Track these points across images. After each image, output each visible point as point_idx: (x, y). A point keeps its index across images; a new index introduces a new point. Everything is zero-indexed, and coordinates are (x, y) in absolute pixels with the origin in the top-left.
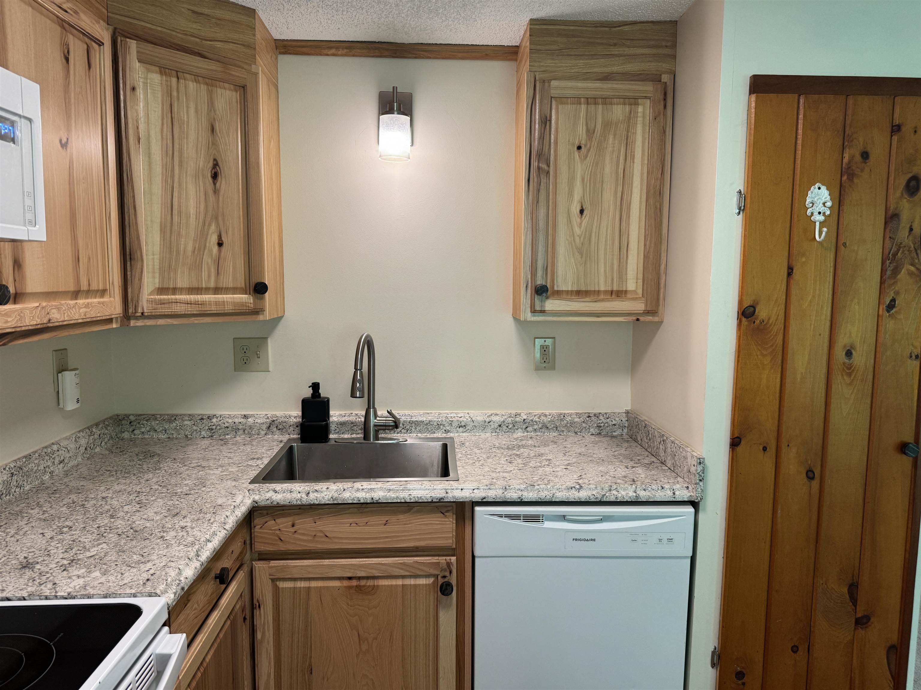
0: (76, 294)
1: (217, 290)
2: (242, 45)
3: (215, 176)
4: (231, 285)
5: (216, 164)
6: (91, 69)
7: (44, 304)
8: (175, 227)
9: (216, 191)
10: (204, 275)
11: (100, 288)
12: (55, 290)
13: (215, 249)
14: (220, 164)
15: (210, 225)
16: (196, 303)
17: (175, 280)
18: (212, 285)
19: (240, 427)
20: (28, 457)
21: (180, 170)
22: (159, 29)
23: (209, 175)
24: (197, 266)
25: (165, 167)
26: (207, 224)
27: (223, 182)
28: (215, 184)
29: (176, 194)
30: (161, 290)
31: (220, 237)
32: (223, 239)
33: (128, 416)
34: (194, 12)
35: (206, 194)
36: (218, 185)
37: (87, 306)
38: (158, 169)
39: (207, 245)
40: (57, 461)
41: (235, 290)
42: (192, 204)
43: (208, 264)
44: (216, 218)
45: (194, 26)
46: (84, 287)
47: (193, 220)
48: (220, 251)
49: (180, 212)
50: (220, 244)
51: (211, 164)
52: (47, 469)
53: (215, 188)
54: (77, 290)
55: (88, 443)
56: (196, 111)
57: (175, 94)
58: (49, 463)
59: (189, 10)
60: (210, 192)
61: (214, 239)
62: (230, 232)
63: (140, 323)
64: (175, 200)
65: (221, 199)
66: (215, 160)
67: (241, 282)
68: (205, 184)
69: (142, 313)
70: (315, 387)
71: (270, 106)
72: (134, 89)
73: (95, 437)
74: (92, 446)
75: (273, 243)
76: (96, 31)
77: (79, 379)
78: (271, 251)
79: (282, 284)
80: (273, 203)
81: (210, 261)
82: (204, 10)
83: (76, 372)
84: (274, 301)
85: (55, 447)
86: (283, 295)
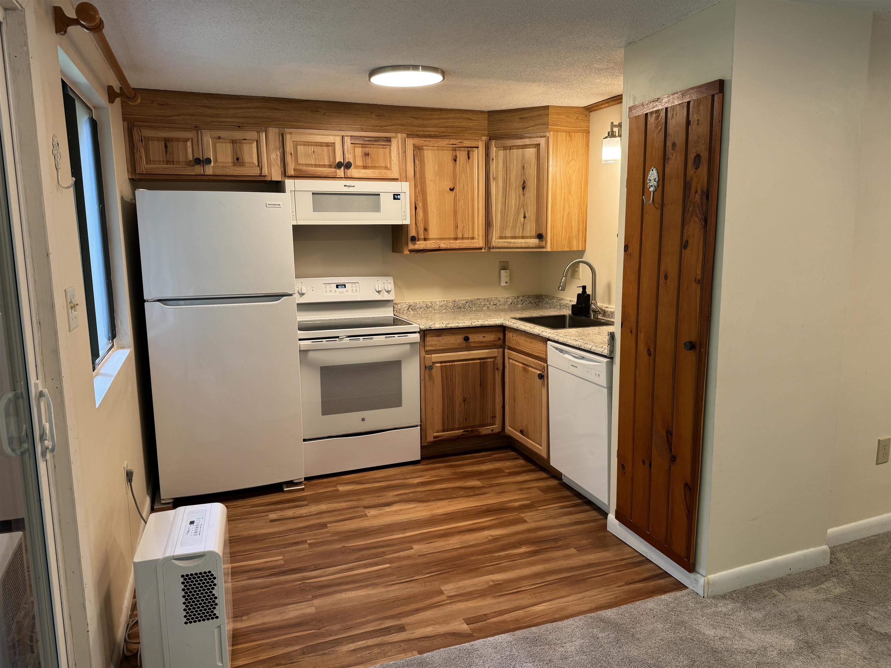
0: (456, 239)
1: (523, 237)
2: (542, 124)
3: (524, 188)
4: (528, 235)
5: (524, 182)
6: (470, 160)
7: (438, 242)
8: (506, 212)
9: (524, 194)
10: (517, 231)
11: (470, 237)
12: (443, 237)
13: (522, 219)
14: (526, 182)
15: (520, 209)
16: (514, 243)
17: (505, 233)
18: (520, 235)
19: (568, 306)
20: (478, 299)
21: (509, 188)
22: (506, 131)
23: (521, 188)
24: (514, 227)
25: (503, 188)
26: (519, 209)
27: (527, 190)
28: (523, 191)
29: (507, 198)
30: (501, 238)
31: (525, 214)
32: (526, 215)
33: (543, 295)
34: (520, 118)
35: (519, 196)
36: (525, 192)
37: (460, 243)
38: (501, 189)
39: (519, 218)
40: (492, 303)
41: (531, 237)
42: (513, 202)
43: (519, 226)
44: (523, 206)
45: (521, 125)
46: (460, 235)
47: (513, 208)
48: (524, 221)
49: (508, 206)
50: (525, 217)
51: (522, 183)
52: (486, 305)
54: (455, 237)
55: (513, 301)
56: (517, 162)
57: (508, 156)
58: (487, 303)
59: (518, 118)
60: (521, 195)
61: (522, 215)
62: (529, 212)
63: (494, 250)
64: (507, 201)
65: (526, 198)
66: (524, 181)
67: (534, 234)
68: (519, 192)
69: (493, 246)
70: (584, 288)
71: (571, 144)
72: (493, 159)
73: (519, 300)
74: (516, 303)
75: (567, 213)
76: (474, 144)
77: (508, 274)
78: (563, 218)
79: (583, 234)
80: (570, 193)
81: (520, 225)
82: (525, 116)
83: (506, 271)
84: (565, 242)
85: (494, 299)
86: (584, 239)
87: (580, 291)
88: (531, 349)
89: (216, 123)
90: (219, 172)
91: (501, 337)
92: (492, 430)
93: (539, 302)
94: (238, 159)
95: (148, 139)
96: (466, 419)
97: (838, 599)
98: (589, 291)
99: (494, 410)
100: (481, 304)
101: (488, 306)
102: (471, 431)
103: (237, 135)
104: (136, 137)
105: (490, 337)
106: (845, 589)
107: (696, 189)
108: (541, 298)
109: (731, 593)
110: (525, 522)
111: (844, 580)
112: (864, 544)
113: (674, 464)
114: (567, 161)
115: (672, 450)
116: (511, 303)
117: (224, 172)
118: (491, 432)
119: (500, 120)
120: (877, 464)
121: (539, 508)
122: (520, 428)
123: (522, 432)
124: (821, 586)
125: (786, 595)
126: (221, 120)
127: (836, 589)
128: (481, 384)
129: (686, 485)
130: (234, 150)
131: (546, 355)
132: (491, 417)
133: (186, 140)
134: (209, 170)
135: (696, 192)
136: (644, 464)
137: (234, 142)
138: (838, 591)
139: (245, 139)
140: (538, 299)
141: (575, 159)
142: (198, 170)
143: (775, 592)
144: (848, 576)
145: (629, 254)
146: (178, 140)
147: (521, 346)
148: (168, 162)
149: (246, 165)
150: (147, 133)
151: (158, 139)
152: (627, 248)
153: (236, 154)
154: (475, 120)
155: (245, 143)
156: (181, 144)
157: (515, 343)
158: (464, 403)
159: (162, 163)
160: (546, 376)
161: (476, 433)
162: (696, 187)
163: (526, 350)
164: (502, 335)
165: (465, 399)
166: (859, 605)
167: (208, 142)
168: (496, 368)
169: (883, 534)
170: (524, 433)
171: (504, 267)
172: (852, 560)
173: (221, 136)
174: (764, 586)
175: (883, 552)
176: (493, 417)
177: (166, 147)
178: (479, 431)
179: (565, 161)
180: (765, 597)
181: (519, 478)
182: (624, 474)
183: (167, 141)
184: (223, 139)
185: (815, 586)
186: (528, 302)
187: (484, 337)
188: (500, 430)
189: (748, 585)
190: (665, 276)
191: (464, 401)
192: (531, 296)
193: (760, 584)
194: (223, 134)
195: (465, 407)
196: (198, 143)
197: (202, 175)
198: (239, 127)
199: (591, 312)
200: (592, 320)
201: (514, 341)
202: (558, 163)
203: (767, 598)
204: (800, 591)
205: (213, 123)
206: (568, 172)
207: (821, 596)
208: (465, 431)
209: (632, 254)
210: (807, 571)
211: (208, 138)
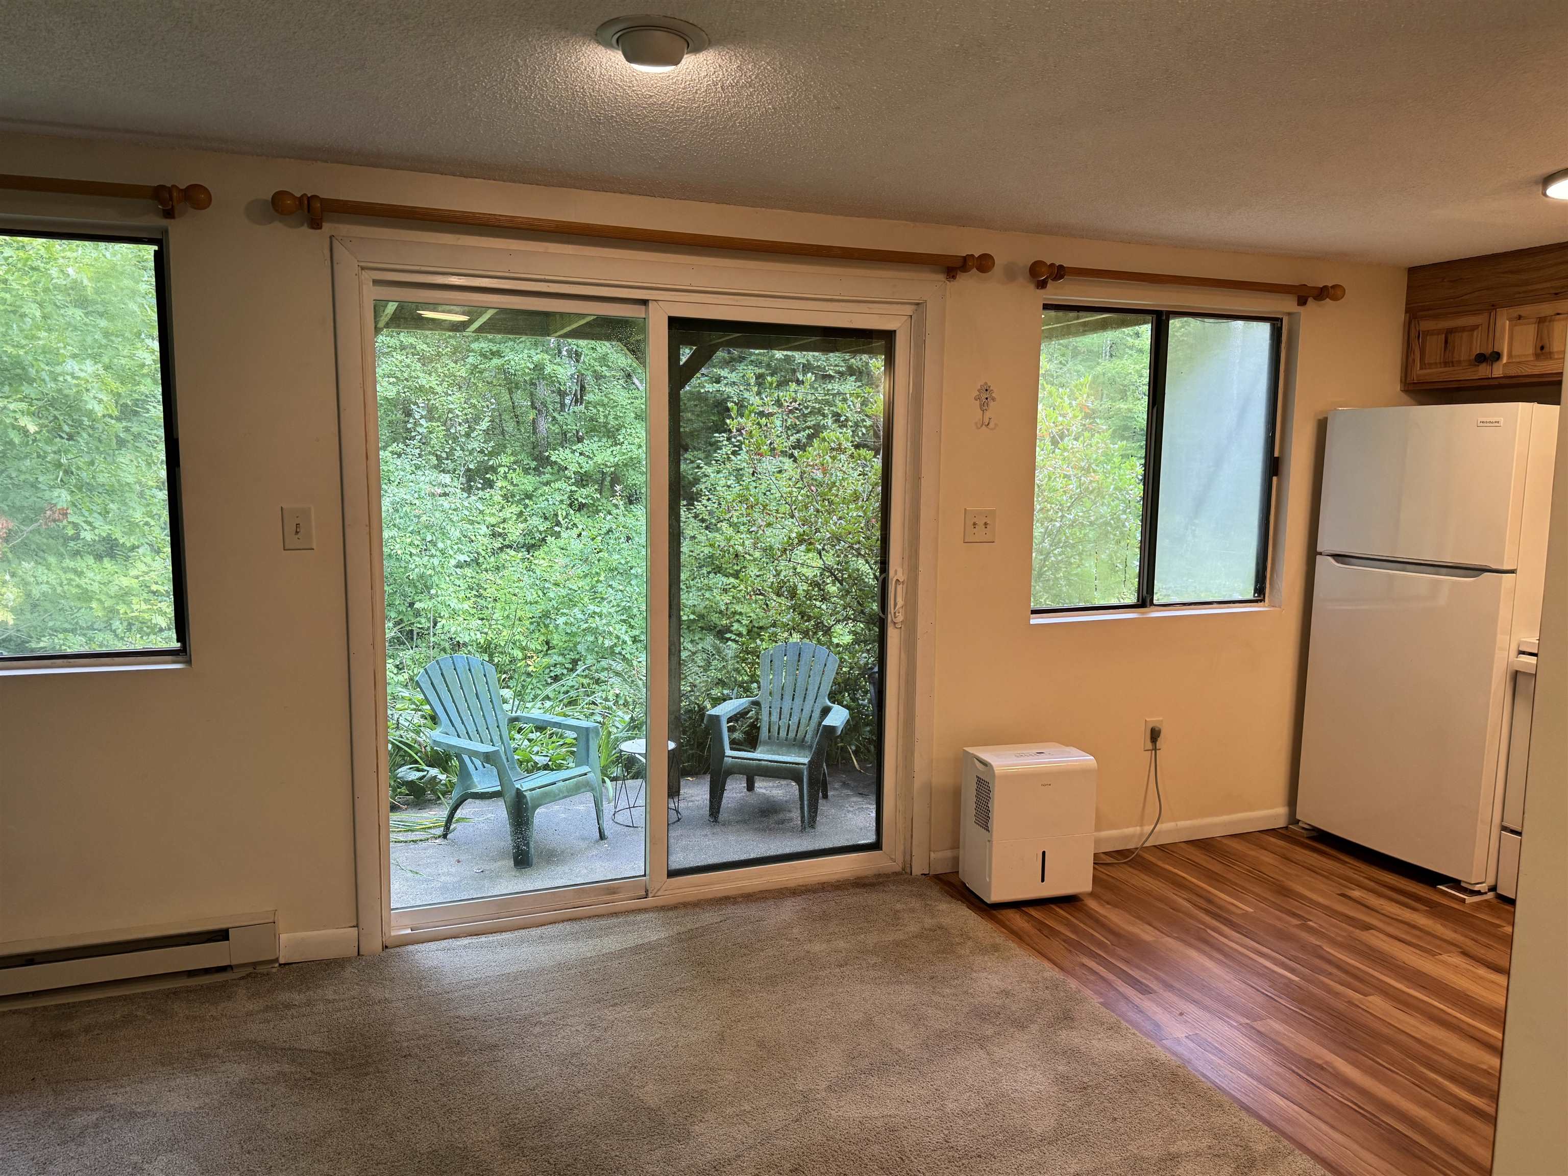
89: (1522, 295)
90: (1512, 372)
94: (1542, 348)
95: (1428, 333)
103: (1546, 309)
104: (1413, 334)
117: (1519, 371)
126: (1530, 288)
130: (1539, 335)
133: (1474, 328)
134: (1498, 371)
137: (1541, 321)
139: (1558, 314)
142: (1483, 371)
146: (1463, 329)
148: (1446, 364)
149: (1556, 357)
150: (1426, 325)
151: (1438, 332)
153: (1541, 339)
155: (1559, 320)
156: (1465, 334)
159: (1439, 366)
167: (1504, 325)
173: (1522, 314)
177: (1446, 342)
183: (1449, 332)
184: (1525, 318)
194: (1526, 310)
196: (1491, 330)
197: (1489, 378)
198: (1556, 294)
205: (1517, 296)
211: (1504, 323)
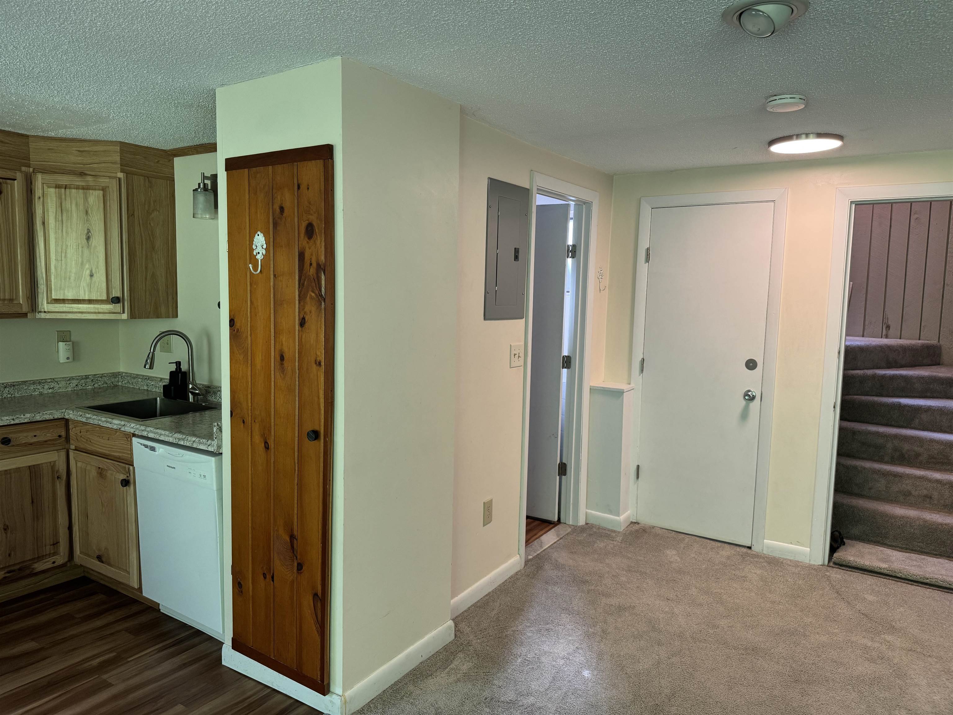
1: (90, 301)
2: (111, 163)
3: (88, 238)
4: (98, 299)
5: (89, 231)
6: (2, 195)
8: (63, 267)
10: (82, 292)
13: (88, 278)
14: (92, 231)
15: (85, 265)
16: (78, 308)
17: (64, 295)
18: (86, 298)
20: (24, 382)
21: (67, 236)
22: (59, 164)
23: (85, 237)
24: (76, 288)
26: (83, 264)
27: (93, 241)
28: (88, 243)
30: (57, 301)
31: (91, 271)
32: (93, 273)
34: (79, 151)
35: (82, 248)
36: (90, 243)
39: (84, 276)
41: (102, 302)
43: (83, 286)
44: (89, 261)
45: (80, 158)
48: (91, 279)
50: (92, 276)
51: (86, 232)
53: (88, 245)
55: (79, 382)
56: (77, 204)
57: (63, 197)
59: (76, 150)
60: (85, 247)
61: (88, 272)
63: (47, 316)
65: (92, 250)
66: (88, 229)
67: (104, 297)
68: (82, 243)
69: (45, 312)
70: (178, 364)
71: (152, 191)
72: (40, 198)
73: (88, 380)
74: (84, 385)
75: (151, 273)
76: (9, 174)
77: (71, 347)
78: (146, 279)
79: (173, 299)
80: (154, 249)
81: (85, 285)
82: (87, 149)
83: (67, 343)
84: (151, 308)
85: (50, 380)
86: (174, 305)
87: (173, 368)
88: (109, 448)
91: (63, 434)
92: (54, 563)
93: (118, 381)
96: (9, 555)
97: (467, 677)
98: (184, 367)
99: (55, 533)
100: (29, 388)
101: (41, 390)
102: (20, 569)
105: (45, 435)
106: (471, 663)
107: (311, 261)
108: (120, 376)
109: (368, 704)
110: (110, 685)
111: (469, 653)
112: (480, 607)
113: (301, 573)
114: (147, 211)
115: (298, 557)
116: (77, 385)
118: (52, 564)
119: (49, 149)
120: (484, 525)
121: (129, 660)
122: (97, 553)
123: (99, 558)
124: (451, 666)
125: (422, 688)
127: (464, 665)
128: (32, 502)
129: (315, 595)
131: (132, 454)
132: (51, 545)
135: (311, 264)
136: (265, 578)
138: (465, 668)
140: (115, 378)
141: (158, 209)
143: (411, 688)
144: (472, 647)
145: (236, 330)
147: (93, 444)
152: (232, 322)
154: (8, 143)
157: (85, 441)
158: (6, 533)
160: (132, 481)
161: (28, 572)
162: (311, 259)
163: (102, 449)
164: (63, 430)
165: (8, 526)
166: (485, 677)
168: (56, 477)
169: (493, 591)
170: (104, 559)
171: (64, 337)
172: (472, 628)
174: (400, 684)
175: (495, 612)
176: (54, 545)
178: (33, 567)
179: (145, 211)
180: (402, 698)
181: (98, 623)
182: (241, 594)
185: (446, 668)
186: (102, 383)
187: (35, 436)
188: (66, 560)
189: (384, 689)
190: (281, 357)
191: (5, 529)
192: (106, 375)
193: (396, 684)
195: (6, 538)
199: (190, 394)
200: (191, 403)
201: (84, 439)
202: (135, 213)
203: (405, 698)
204: (433, 678)
206: (150, 224)
207: (453, 678)
208: (8, 572)
209: (239, 330)
210: (436, 652)
